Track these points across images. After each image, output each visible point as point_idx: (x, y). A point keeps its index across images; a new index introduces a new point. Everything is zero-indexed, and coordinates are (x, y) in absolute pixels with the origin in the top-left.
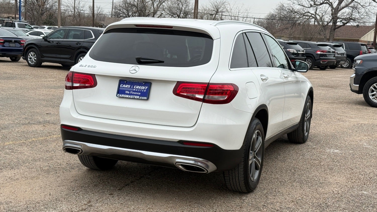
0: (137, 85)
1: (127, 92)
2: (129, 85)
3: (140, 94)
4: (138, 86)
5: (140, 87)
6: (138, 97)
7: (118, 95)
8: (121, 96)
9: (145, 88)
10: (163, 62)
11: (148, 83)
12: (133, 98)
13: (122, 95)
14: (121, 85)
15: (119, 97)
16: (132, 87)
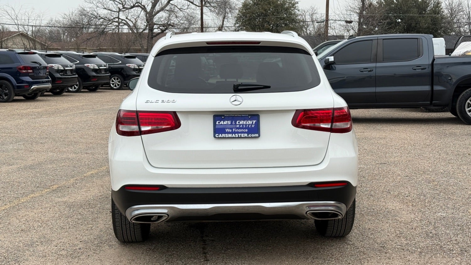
0: (240, 121)
1: (227, 130)
2: (229, 121)
3: (246, 130)
4: (243, 121)
6: (246, 135)
7: (217, 136)
8: (220, 136)
9: (253, 122)
10: (269, 87)
11: (254, 115)
12: (238, 138)
13: (223, 134)
14: (217, 122)
15: (218, 138)
16: (234, 123)
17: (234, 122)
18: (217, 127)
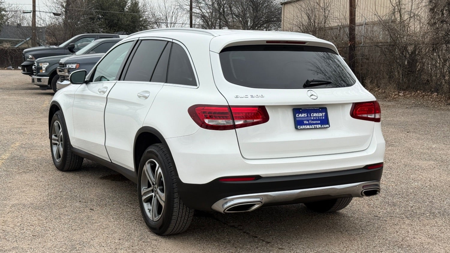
0: (314, 113)
1: (305, 122)
2: (305, 114)
3: (319, 122)
5: (317, 115)
6: (320, 126)
7: (299, 127)
8: (301, 127)
9: (323, 114)
12: (315, 128)
14: (297, 115)
15: (300, 129)
17: (309, 114)
18: (297, 119)
